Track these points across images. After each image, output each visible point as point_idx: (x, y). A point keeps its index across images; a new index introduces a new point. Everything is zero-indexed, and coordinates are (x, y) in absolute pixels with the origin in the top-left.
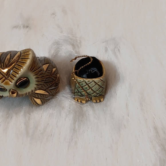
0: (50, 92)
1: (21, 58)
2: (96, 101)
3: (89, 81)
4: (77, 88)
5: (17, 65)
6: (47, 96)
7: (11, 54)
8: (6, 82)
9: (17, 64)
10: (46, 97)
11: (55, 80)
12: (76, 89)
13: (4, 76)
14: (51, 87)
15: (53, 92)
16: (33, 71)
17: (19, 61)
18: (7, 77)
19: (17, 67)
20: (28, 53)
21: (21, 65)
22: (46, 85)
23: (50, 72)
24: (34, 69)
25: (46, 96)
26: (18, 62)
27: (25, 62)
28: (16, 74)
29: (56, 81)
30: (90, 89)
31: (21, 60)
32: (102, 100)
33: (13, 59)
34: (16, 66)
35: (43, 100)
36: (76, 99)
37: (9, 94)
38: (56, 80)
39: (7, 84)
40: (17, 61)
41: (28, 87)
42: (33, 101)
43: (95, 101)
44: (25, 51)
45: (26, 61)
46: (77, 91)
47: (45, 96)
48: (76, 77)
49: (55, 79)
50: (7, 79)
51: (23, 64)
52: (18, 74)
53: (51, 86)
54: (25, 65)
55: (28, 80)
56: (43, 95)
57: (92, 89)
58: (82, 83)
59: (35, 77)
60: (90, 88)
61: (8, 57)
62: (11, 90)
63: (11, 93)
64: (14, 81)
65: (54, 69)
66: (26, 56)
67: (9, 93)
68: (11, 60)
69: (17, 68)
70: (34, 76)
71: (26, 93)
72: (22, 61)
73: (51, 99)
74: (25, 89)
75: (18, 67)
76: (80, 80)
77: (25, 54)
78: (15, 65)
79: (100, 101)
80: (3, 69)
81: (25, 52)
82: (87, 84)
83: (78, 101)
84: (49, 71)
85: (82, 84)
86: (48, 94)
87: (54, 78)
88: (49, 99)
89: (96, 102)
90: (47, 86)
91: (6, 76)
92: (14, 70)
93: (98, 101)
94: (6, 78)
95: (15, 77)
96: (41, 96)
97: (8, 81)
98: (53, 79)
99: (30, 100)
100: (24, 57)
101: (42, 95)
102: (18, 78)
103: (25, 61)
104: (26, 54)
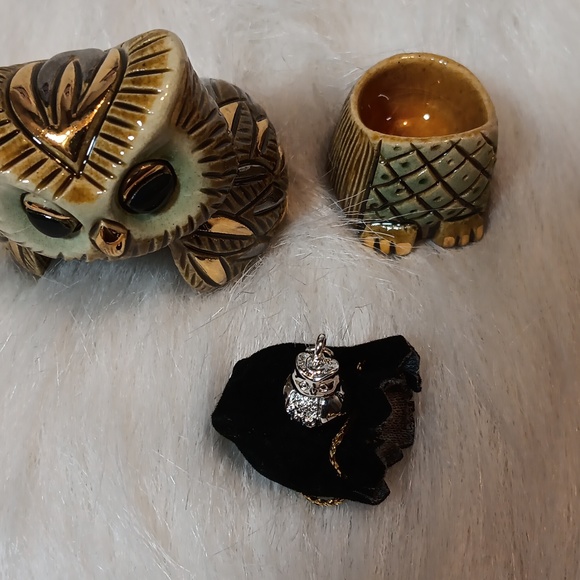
0: (256, 224)
1: (129, 75)
2: (458, 239)
3: (434, 148)
4: (376, 187)
5: (117, 104)
6: (246, 243)
7: (77, 65)
8: (75, 189)
9: (116, 100)
10: (243, 250)
11: (272, 172)
12: (372, 192)
13: (64, 164)
14: (258, 201)
15: (270, 223)
16: (189, 127)
17: (123, 86)
18: (75, 166)
19: (118, 113)
20: (158, 49)
21: (133, 104)
22: (240, 194)
23: (248, 135)
24: (192, 120)
25: (242, 244)
26: (117, 91)
27: (151, 88)
28: (120, 147)
29: (277, 177)
30: (439, 186)
31: (133, 82)
32: (479, 231)
33: (90, 81)
34: (113, 111)
35: (233, 260)
36: (371, 240)
37: (89, 244)
38: (276, 172)
39: (79, 196)
40: (113, 88)
41: (173, 208)
42: (192, 271)
43: (451, 240)
44: (143, 40)
45: (155, 82)
46: (379, 202)
47: (238, 245)
48: (376, 138)
49: (272, 168)
50: (78, 177)
51: (145, 100)
52: (125, 145)
53: (258, 198)
54: (156, 102)
55: (168, 171)
56: (231, 237)
57: (445, 185)
58: (403, 160)
59: (199, 154)
60: (439, 178)
61: (69, 74)
62: (103, 224)
63: (99, 240)
64: (110, 184)
65: (262, 125)
66: (151, 63)
67: (93, 242)
68: (84, 88)
69: (120, 118)
70: (193, 152)
71: (166, 232)
72: (136, 87)
73: (263, 253)
74: (158, 217)
75: (124, 114)
76: (396, 148)
77: (143, 51)
78: (106, 108)
79: (472, 239)
80: (58, 131)
81: (145, 45)
82: (427, 163)
83: (377, 246)
84: (245, 130)
85: (405, 165)
86: (250, 233)
87: (267, 162)
88: (255, 258)
89: (457, 245)
90: (245, 199)
91: (71, 163)
92: (108, 128)
93: (465, 239)
94: (71, 170)
95: (115, 160)
96: (224, 247)
97: (84, 182)
98: (266, 167)
99: (178, 265)
100: (144, 65)
101: (226, 241)
102: (127, 167)
103: (149, 82)
104: (150, 52)
